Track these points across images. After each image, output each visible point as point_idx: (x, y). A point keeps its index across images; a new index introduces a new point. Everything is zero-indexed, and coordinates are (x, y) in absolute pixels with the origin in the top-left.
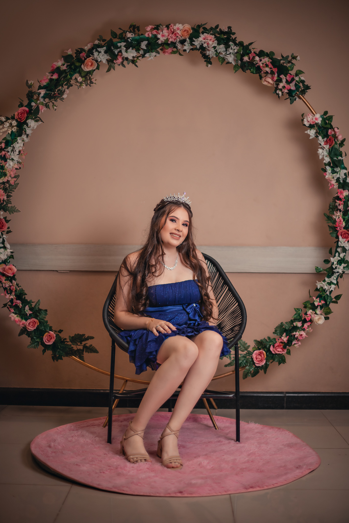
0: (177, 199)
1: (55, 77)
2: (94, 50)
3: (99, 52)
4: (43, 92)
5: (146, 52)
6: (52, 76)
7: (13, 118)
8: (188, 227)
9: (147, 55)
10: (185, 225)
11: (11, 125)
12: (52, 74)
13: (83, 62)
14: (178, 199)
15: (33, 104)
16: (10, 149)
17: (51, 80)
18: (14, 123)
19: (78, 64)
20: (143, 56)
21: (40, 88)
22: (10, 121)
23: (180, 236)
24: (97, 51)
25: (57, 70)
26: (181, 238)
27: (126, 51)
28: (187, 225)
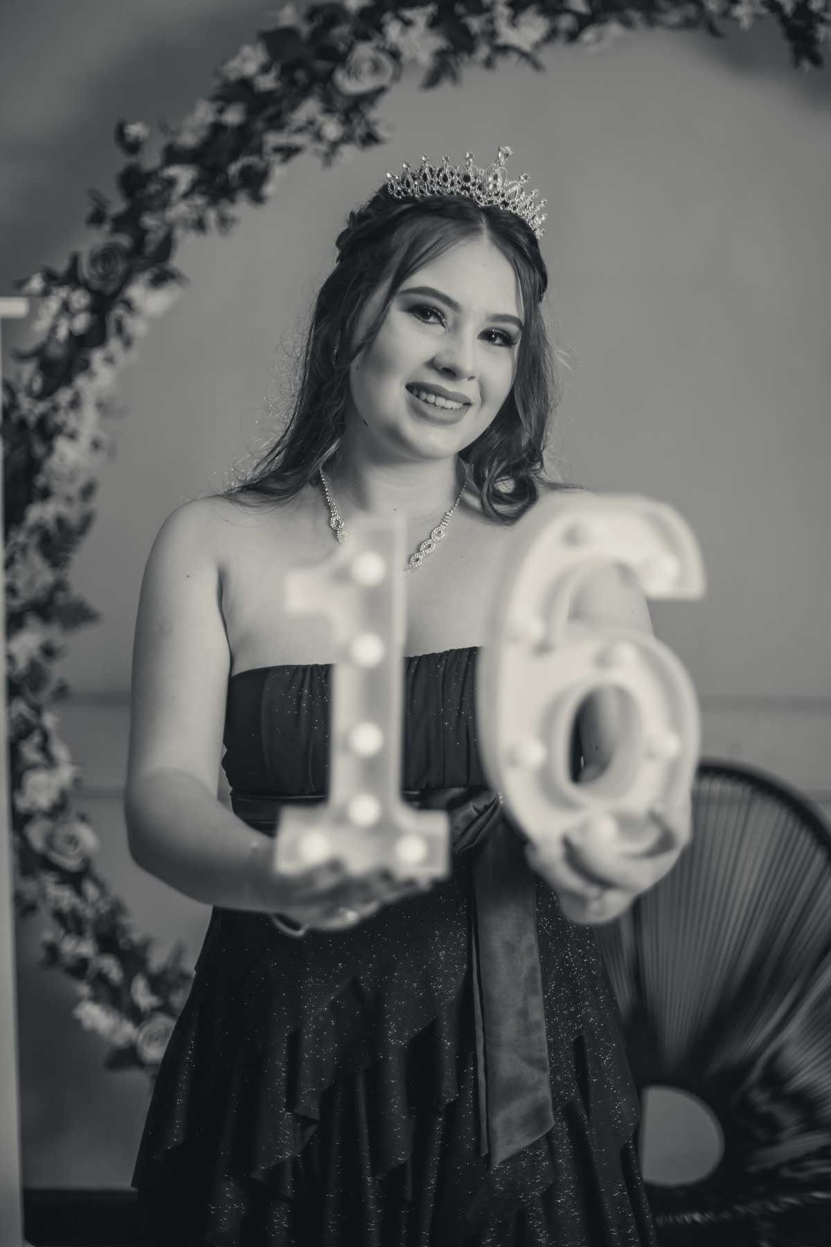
0: (457, 188)
1: (233, 116)
2: (388, 17)
3: (408, 23)
4: (184, 175)
5: (583, 22)
6: (221, 111)
7: (72, 278)
8: (516, 347)
9: (589, 35)
10: (498, 341)
11: (66, 307)
12: (220, 104)
13: (340, 58)
14: (463, 188)
15: (149, 221)
16: (64, 396)
17: (217, 128)
18: (80, 299)
19: (321, 65)
20: (573, 36)
21: (173, 155)
22: (62, 293)
23: (468, 404)
24: (398, 17)
25: (241, 90)
26: (472, 412)
27: (513, 22)
28: (507, 340)
